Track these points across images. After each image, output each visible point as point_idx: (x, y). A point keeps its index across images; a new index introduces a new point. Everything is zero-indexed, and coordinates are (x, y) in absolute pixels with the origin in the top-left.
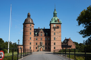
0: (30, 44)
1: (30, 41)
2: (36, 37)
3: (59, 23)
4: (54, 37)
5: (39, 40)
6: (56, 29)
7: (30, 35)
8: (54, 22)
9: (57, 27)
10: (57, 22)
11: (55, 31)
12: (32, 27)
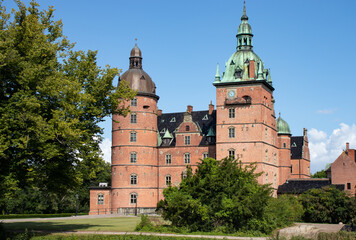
0: (134, 181)
1: (132, 170)
2: (167, 150)
3: (251, 79)
4: (231, 146)
5: (179, 163)
6: (239, 111)
7: (131, 143)
8: (232, 79)
9: (243, 100)
10: (245, 77)
11: (232, 120)
12: (142, 109)
